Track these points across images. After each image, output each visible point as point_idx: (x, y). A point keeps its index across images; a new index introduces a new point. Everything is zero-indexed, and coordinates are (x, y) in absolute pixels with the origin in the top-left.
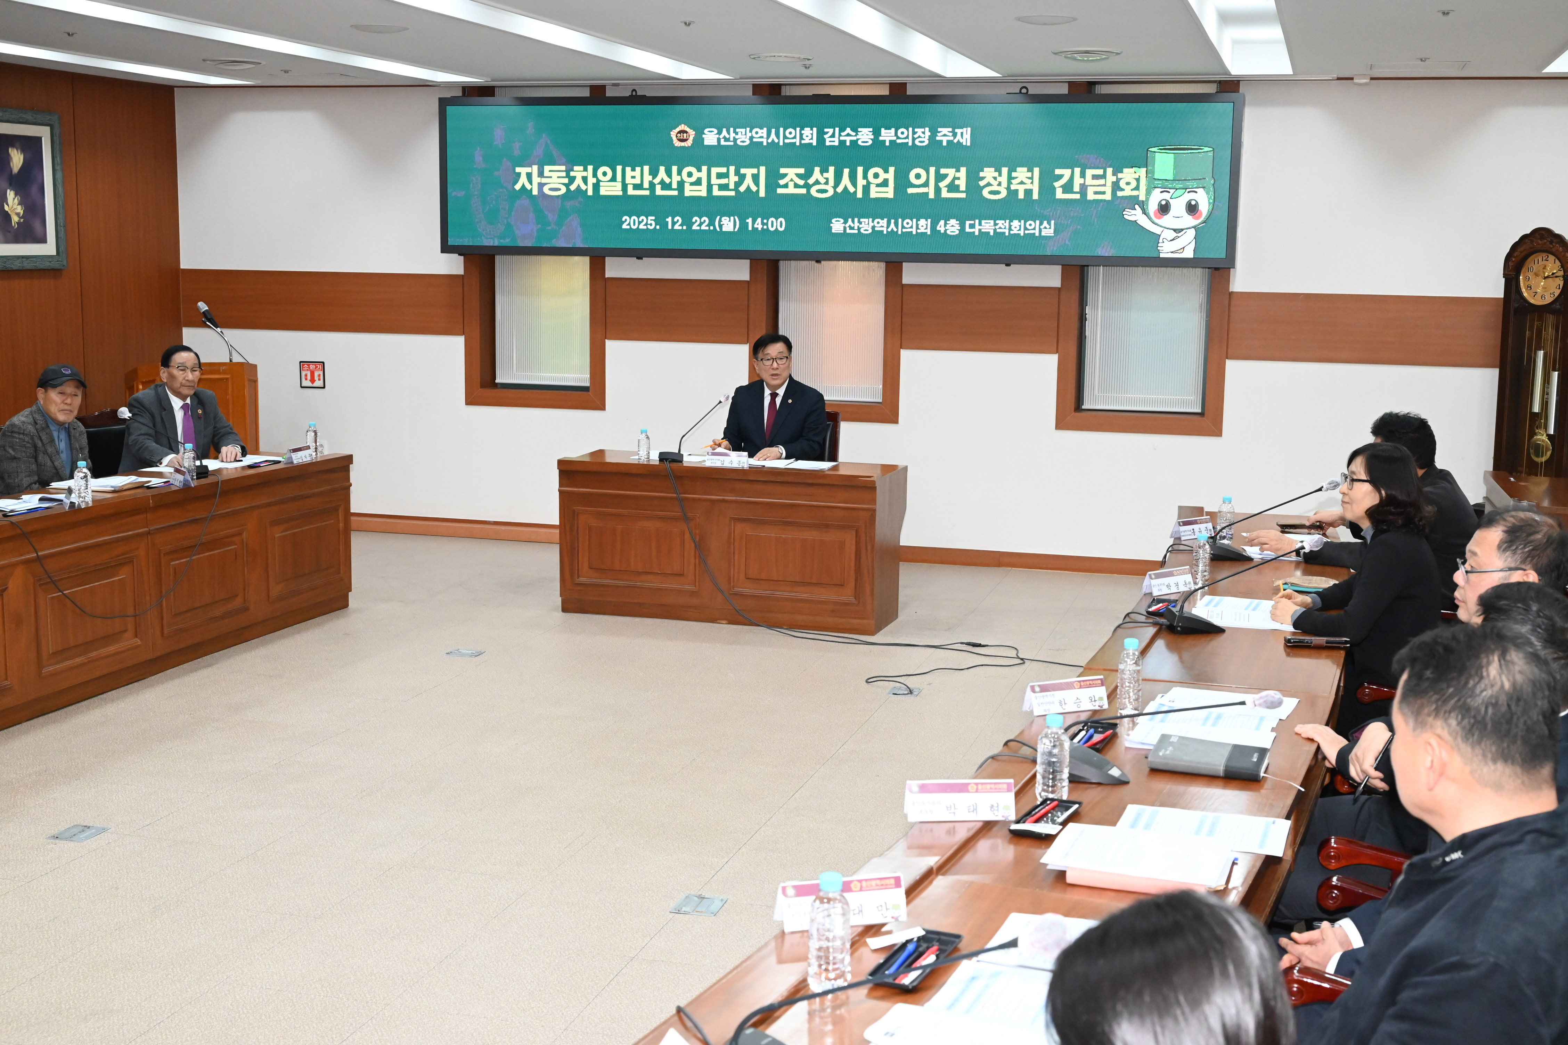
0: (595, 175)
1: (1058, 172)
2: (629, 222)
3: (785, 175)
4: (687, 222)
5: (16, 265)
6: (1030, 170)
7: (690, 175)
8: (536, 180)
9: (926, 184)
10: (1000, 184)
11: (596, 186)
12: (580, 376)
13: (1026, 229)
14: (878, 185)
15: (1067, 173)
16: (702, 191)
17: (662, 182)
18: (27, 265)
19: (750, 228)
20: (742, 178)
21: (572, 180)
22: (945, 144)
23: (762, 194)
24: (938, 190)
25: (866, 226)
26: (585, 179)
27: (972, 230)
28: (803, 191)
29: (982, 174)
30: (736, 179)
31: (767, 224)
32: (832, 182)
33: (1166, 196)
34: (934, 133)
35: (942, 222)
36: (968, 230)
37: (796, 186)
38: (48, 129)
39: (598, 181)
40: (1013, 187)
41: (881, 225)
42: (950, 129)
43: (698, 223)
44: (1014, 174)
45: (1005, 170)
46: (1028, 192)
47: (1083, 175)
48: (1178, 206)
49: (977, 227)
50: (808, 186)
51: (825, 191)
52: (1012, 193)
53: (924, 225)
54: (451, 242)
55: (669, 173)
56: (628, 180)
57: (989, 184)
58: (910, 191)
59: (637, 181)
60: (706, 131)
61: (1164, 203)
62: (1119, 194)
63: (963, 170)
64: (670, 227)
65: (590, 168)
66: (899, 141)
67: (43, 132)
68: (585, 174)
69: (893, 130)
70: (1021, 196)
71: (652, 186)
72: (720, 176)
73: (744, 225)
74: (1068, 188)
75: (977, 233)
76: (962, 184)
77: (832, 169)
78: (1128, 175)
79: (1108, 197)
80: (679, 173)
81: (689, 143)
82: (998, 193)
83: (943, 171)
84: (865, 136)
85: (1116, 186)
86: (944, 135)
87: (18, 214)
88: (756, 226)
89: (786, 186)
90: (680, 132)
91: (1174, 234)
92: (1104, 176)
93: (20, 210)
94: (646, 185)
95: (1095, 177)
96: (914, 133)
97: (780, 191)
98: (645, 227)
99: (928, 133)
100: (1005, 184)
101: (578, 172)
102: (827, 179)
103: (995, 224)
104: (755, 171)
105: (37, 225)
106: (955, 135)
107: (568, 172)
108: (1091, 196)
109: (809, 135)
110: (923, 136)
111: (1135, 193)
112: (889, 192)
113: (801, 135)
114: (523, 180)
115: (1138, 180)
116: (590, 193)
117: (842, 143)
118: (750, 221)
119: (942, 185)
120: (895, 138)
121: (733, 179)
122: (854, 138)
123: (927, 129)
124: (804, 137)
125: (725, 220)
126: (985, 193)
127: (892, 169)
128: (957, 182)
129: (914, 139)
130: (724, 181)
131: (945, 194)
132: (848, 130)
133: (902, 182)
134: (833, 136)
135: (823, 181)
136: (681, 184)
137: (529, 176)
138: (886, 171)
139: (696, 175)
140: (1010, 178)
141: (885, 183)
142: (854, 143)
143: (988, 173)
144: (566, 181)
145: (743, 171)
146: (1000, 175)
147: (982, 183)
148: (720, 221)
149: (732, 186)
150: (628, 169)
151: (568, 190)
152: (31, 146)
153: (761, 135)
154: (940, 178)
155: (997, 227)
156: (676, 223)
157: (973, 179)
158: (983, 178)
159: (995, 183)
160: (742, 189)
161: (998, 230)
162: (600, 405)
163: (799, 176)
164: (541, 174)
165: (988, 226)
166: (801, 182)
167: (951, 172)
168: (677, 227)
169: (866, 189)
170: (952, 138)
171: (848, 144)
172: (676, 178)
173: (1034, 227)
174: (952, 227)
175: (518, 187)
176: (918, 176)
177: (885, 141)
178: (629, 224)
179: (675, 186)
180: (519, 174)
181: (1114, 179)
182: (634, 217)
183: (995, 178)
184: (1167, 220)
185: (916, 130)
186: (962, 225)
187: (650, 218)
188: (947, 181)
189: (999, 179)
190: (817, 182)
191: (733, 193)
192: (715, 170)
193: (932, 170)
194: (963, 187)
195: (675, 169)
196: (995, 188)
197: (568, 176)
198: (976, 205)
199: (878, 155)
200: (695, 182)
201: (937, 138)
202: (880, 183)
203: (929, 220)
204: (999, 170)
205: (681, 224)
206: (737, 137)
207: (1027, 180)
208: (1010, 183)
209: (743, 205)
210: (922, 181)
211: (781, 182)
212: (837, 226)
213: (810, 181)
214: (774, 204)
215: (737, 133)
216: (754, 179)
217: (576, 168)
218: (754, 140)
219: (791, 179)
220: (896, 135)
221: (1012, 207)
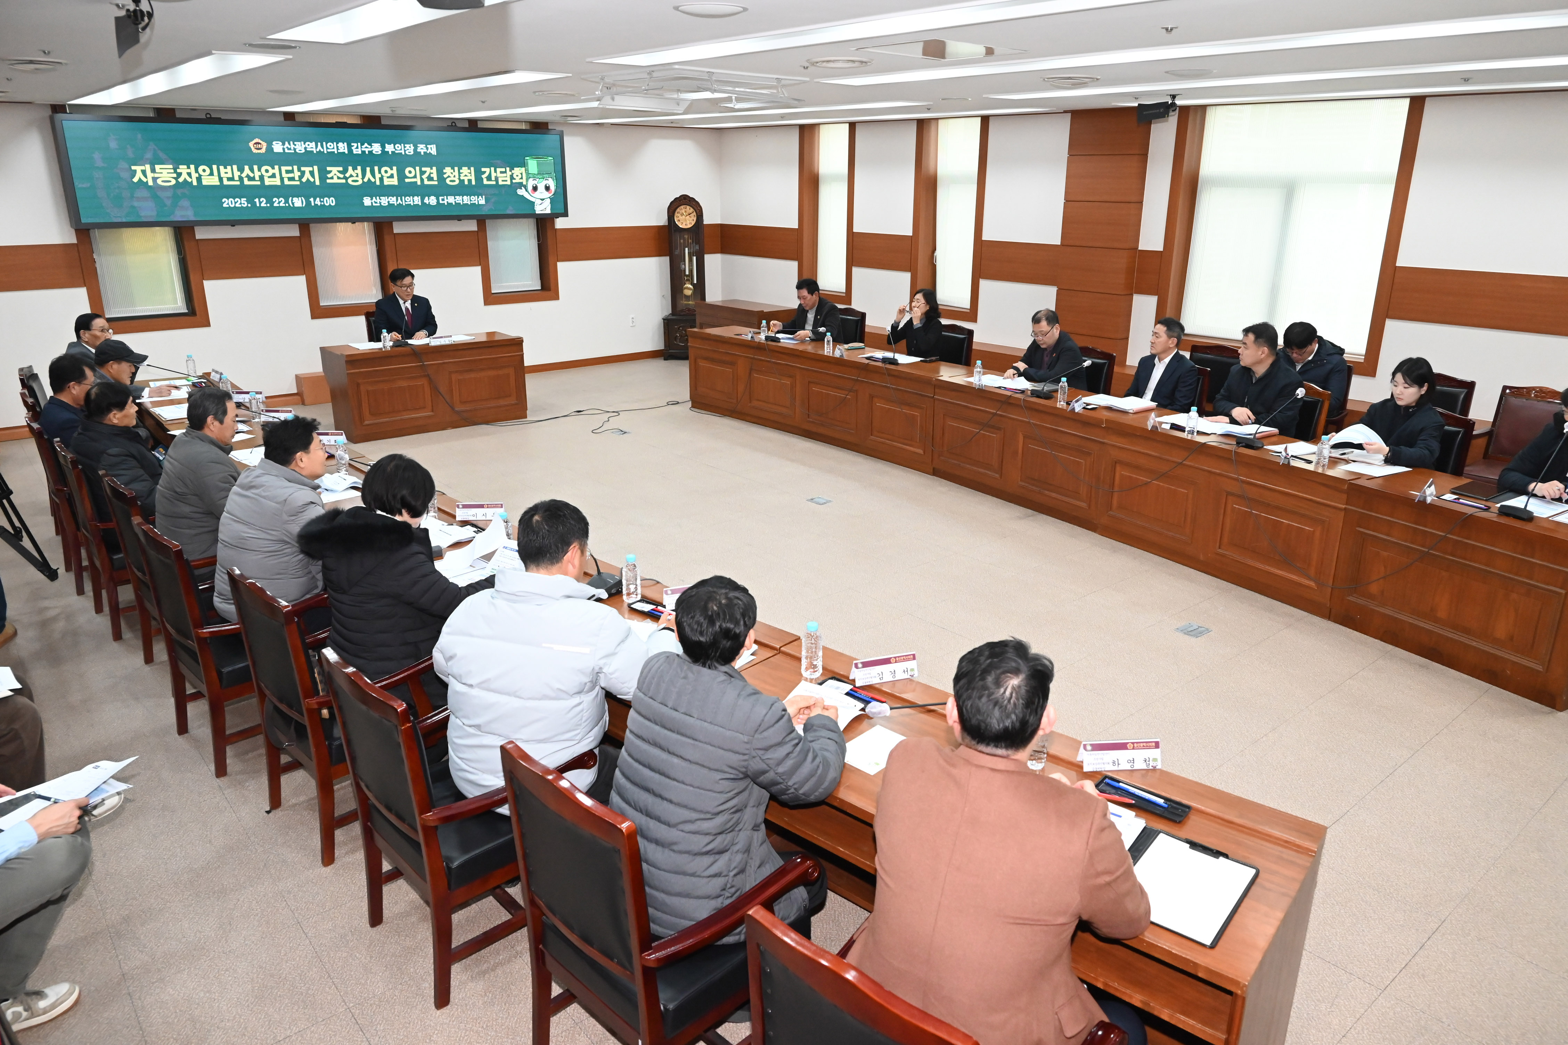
0: (197, 171)
1: (483, 170)
2: (227, 203)
3: (331, 171)
4: (269, 201)
6: (469, 169)
7: (267, 171)
8: (150, 175)
9: (415, 177)
10: (454, 176)
11: (199, 179)
13: (471, 201)
15: (487, 170)
16: (277, 182)
17: (248, 176)
19: (313, 204)
20: (303, 173)
21: (179, 175)
22: (422, 154)
23: (318, 183)
24: (422, 180)
25: (384, 201)
26: (189, 174)
27: (443, 202)
28: (344, 181)
29: (444, 171)
30: (299, 174)
31: (323, 202)
32: (360, 176)
33: (535, 182)
34: (416, 147)
35: (427, 198)
36: (441, 202)
37: (339, 178)
39: (200, 176)
40: (462, 178)
41: (393, 200)
42: (425, 145)
43: (277, 202)
44: (461, 171)
45: (456, 169)
46: (470, 181)
47: (495, 171)
48: (541, 187)
49: (446, 200)
50: (346, 178)
51: (357, 181)
52: (462, 181)
53: (417, 200)
54: (84, 220)
55: (252, 170)
56: (223, 175)
57: (449, 177)
58: (407, 180)
59: (230, 175)
60: (274, 143)
61: (534, 186)
62: (514, 181)
63: (434, 168)
64: (258, 205)
65: (192, 167)
66: (396, 152)
68: (189, 171)
69: (392, 145)
70: (466, 183)
71: (241, 179)
72: (287, 172)
73: (308, 203)
74: (489, 178)
75: (446, 204)
76: (435, 176)
77: (359, 168)
78: (517, 171)
79: (509, 183)
80: (259, 170)
81: (263, 151)
82: (454, 181)
83: (423, 169)
84: (376, 148)
85: (512, 178)
86: (421, 148)
88: (316, 203)
89: (332, 178)
90: (256, 144)
91: (541, 202)
92: (505, 172)
94: (236, 178)
95: (501, 172)
96: (405, 147)
97: (329, 181)
98: (240, 206)
99: (412, 148)
100: (457, 176)
101: (183, 169)
102: (357, 174)
103: (455, 199)
104: (311, 169)
106: (427, 149)
107: (175, 169)
108: (501, 183)
109: (343, 147)
110: (410, 149)
111: (521, 181)
112: (395, 181)
113: (337, 147)
114: (139, 175)
115: (522, 174)
116: (195, 183)
117: (363, 152)
118: (312, 200)
119: (424, 177)
120: (394, 150)
121: (297, 174)
122: (370, 150)
123: (412, 145)
124: (339, 148)
125: (295, 199)
126: (448, 181)
127: (395, 168)
128: (432, 175)
129: (405, 151)
130: (291, 175)
131: (426, 182)
132: (366, 145)
133: (402, 176)
134: (357, 148)
135: (355, 175)
136: (262, 178)
137: (144, 172)
138: (392, 169)
139: (271, 171)
140: (459, 173)
141: (392, 176)
142: (371, 152)
143: (448, 170)
144: (175, 175)
145: (303, 169)
146: (454, 171)
147: (445, 176)
148: (292, 200)
149: (297, 178)
150: (222, 168)
151: (177, 182)
153: (311, 146)
154: (422, 173)
156: (262, 203)
157: (440, 173)
158: (446, 173)
159: (452, 176)
160: (304, 180)
161: (456, 202)
162: (202, 324)
163: (339, 171)
164: (153, 170)
165: (451, 200)
166: (342, 176)
167: (427, 170)
168: (263, 205)
169: (381, 179)
170: (426, 151)
171: (367, 153)
172: (257, 174)
173: (475, 200)
174: (432, 201)
175: (135, 180)
176: (410, 172)
177: (388, 152)
178: (228, 204)
179: (257, 178)
180: (135, 171)
181: (510, 173)
182: (230, 199)
183: (452, 173)
184: (537, 194)
185: (406, 145)
186: (438, 200)
187: (242, 199)
188: (426, 175)
189: (454, 173)
190: (351, 176)
191: (298, 183)
192: (284, 169)
193: (418, 168)
194: (435, 178)
195: (255, 167)
196: (452, 178)
197: (175, 172)
198: (442, 189)
199: (384, 160)
200: (272, 176)
201: (418, 150)
202: (389, 176)
203: (419, 197)
204: (453, 169)
205: (266, 203)
206: (295, 147)
207: (468, 174)
208: (459, 176)
209: (305, 190)
210: (412, 174)
211: (329, 176)
212: (367, 201)
213: (347, 175)
214: (327, 189)
215: (295, 145)
216: (310, 174)
217: (181, 167)
218: (308, 149)
219: (335, 174)
220: (395, 148)
221: (462, 189)
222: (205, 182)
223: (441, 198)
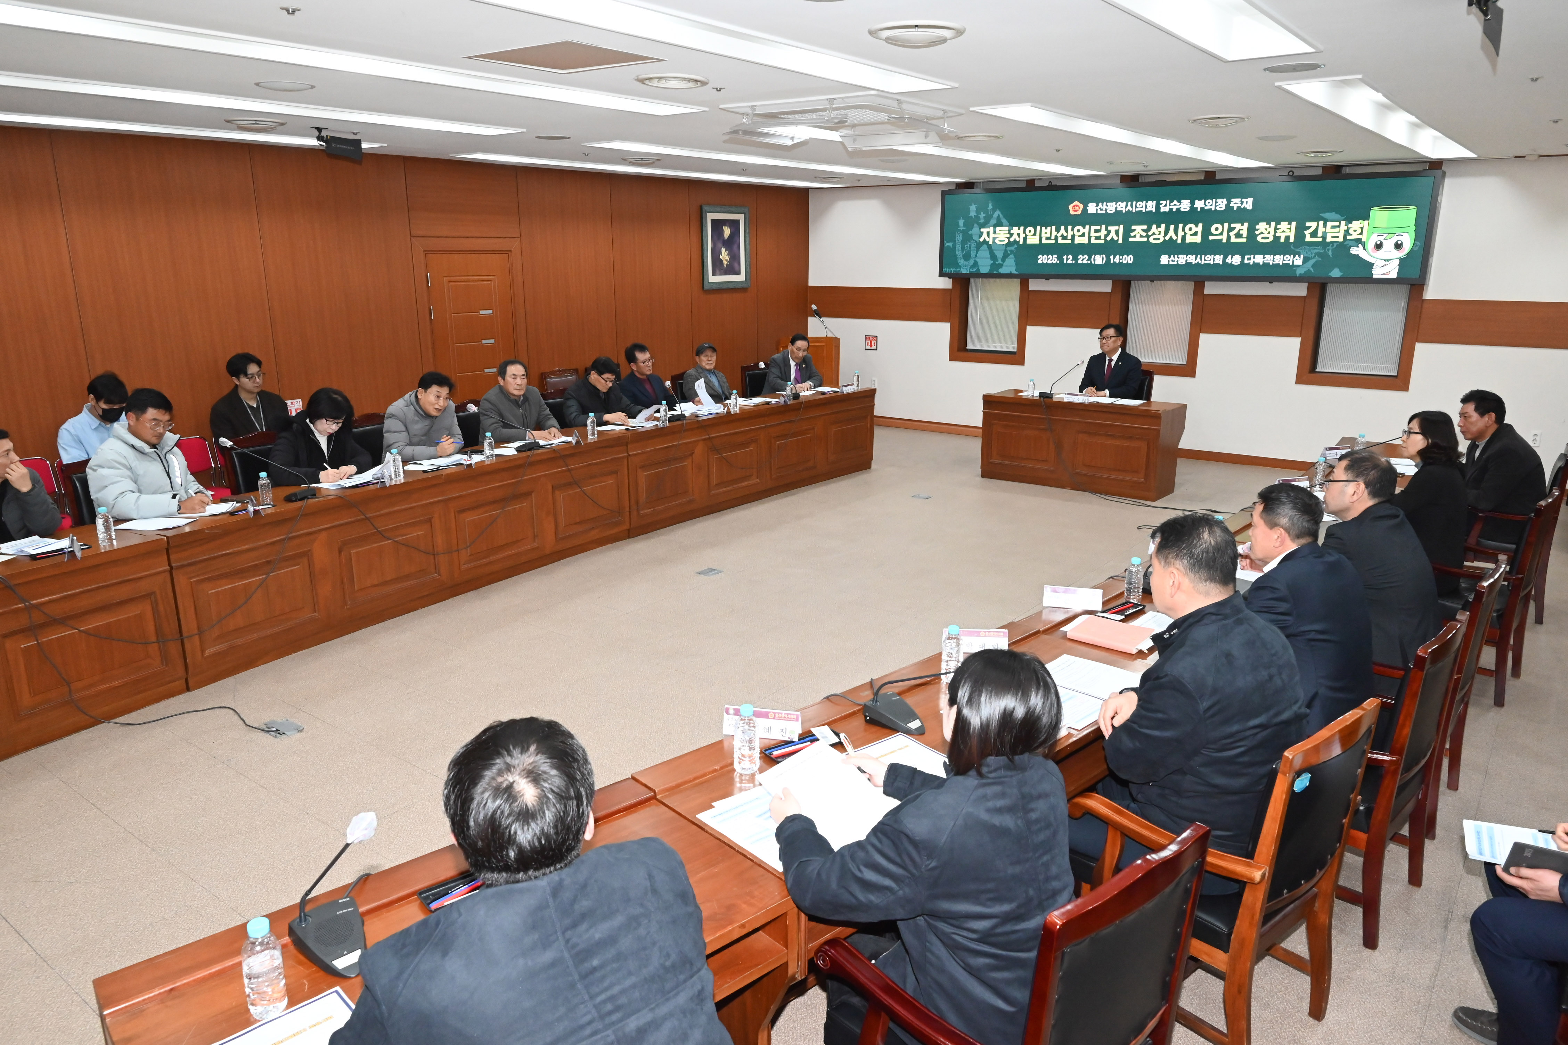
0: (1024, 232)
1: (1308, 224)
2: (1042, 259)
3: (1135, 230)
4: (1075, 258)
5: (725, 287)
6: (1290, 223)
7: (1079, 231)
8: (992, 235)
9: (1221, 234)
10: (1269, 233)
11: (1025, 239)
12: (1012, 347)
13: (1284, 260)
14: (1191, 235)
15: (1313, 225)
16: (1085, 240)
17: (1062, 236)
18: (731, 286)
19: (1112, 262)
20: (1109, 232)
21: (1011, 235)
22: (1235, 209)
23: (1120, 241)
24: (1229, 237)
25: (1182, 259)
26: (1019, 235)
27: (1248, 262)
28: (1145, 239)
29: (1257, 227)
30: (1106, 233)
31: (1122, 259)
32: (1163, 234)
33: (1381, 238)
34: (1229, 202)
35: (1230, 257)
36: (1246, 261)
37: (1141, 236)
38: (742, 215)
39: (1026, 235)
40: (1277, 235)
41: (1192, 259)
42: (1240, 199)
43: (1082, 259)
44: (1279, 227)
45: (1273, 224)
46: (1287, 238)
47: (1325, 226)
48: (1389, 245)
49: (1252, 259)
51: (1158, 239)
52: (1276, 239)
53: (1218, 259)
54: (944, 270)
55: (1066, 231)
56: (1043, 235)
57: (1262, 233)
58: (1211, 238)
59: (1048, 235)
60: (1090, 205)
61: (1379, 243)
62: (1349, 237)
63: (1246, 224)
64: (1065, 262)
65: (1022, 228)
66: (1206, 208)
67: (740, 217)
68: (1019, 232)
69: (1203, 201)
70: (1282, 240)
71: (1056, 238)
72: (1096, 231)
73: (1108, 260)
74: (1314, 234)
75: (1251, 264)
76: (1245, 233)
77: (1163, 226)
78: (1356, 225)
79: (1341, 239)
80: (1072, 230)
81: (1079, 212)
82: (1267, 238)
83: (1233, 225)
84: (1185, 205)
85: (1347, 232)
86: (1235, 203)
87: (726, 260)
88: (1115, 260)
89: (1135, 236)
90: (1074, 206)
91: (1384, 263)
93: (727, 258)
94: (1053, 237)
95: (1333, 227)
96: (1216, 202)
97: (1131, 239)
98: (1051, 262)
99: (1225, 202)
100: (1272, 233)
101: (1015, 230)
102: (1160, 232)
103: (1264, 258)
104: (1117, 228)
105: (736, 265)
106: (1242, 203)
107: (1009, 231)
108: (1329, 239)
109: (1151, 206)
110: (1221, 204)
111: (1359, 237)
112: (1198, 239)
113: (1146, 206)
114: (985, 236)
115: (1362, 229)
116: (1021, 242)
117: (1171, 210)
118: (1112, 257)
119: (1232, 234)
120: (1204, 206)
121: (1104, 232)
122: (1178, 207)
123: (1225, 200)
124: (1148, 207)
125: (1097, 257)
126: (1259, 239)
127: (1200, 225)
128: (1241, 232)
129: (1216, 206)
130: (1098, 234)
131: (1233, 239)
132: (1175, 202)
133: (1206, 232)
134: (1166, 205)
135: (1157, 233)
136: (1073, 236)
137: (988, 233)
138: (1197, 226)
139: (1082, 231)
140: (1276, 229)
141: (1196, 234)
142: (1178, 209)
143: (1262, 226)
144: (1008, 236)
145: (1109, 228)
146: (1270, 227)
147: (1257, 233)
148: (1094, 257)
149: (1103, 237)
150: (1043, 228)
151: (1009, 241)
152: (734, 224)
153: (1122, 206)
154: (1230, 229)
155: (1265, 259)
156: (1069, 259)
157: (1252, 230)
158: (1258, 229)
159: (1266, 232)
160: (1108, 239)
161: (1265, 262)
162: (1021, 362)
163: (1143, 230)
164: (995, 232)
165: (1259, 259)
166: (1144, 234)
167: (1237, 226)
168: (1069, 261)
169: (1184, 237)
170: (1240, 205)
171: (1174, 210)
172: (1070, 233)
173: (1289, 259)
174: (1236, 260)
176: (1217, 229)
177: (1197, 208)
179: (1069, 237)
180: (983, 233)
181: (1346, 228)
182: (1045, 256)
183: (1266, 229)
184: (1380, 254)
185: (1217, 200)
186: (1243, 258)
187: (1054, 256)
188: (1235, 232)
189: (1269, 230)
190: (1154, 234)
191: (1103, 241)
192: (1093, 228)
193: (1226, 225)
194: (1245, 235)
195: (1070, 227)
196: (1266, 235)
197: (1009, 233)
198: (1252, 246)
199: (1192, 216)
200: (1081, 235)
201: (1231, 205)
202: (1193, 234)
203: (1222, 256)
204: (1269, 224)
205: (1072, 260)
206: (1107, 208)
207: (1287, 230)
208: (1275, 232)
209: (1109, 248)
210: (1219, 232)
211: (1132, 234)
212: (1164, 260)
213: (1150, 233)
214: (1127, 247)
215: (1107, 206)
216: (1116, 233)
217: (1014, 228)
218: (1118, 209)
219: (1138, 233)
220: (1205, 204)
221: (1276, 247)
222: (1029, 242)
223: (1246, 257)
